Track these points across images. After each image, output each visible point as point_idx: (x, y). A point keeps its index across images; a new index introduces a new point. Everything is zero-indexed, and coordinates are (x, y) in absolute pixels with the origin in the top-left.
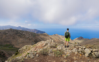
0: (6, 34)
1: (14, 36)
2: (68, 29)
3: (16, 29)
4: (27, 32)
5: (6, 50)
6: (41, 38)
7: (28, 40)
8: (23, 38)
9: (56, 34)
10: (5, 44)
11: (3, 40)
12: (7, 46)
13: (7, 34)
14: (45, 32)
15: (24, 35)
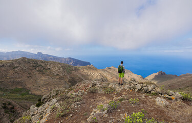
0: (15, 68)
1: (29, 71)
2: (122, 63)
3: (33, 58)
4: (54, 64)
5: (15, 99)
6: (82, 75)
7: (58, 80)
8: (48, 75)
9: (111, 67)
10: (14, 87)
11: (9, 80)
12: (16, 91)
13: (17, 67)
14: (89, 64)
15: (49, 69)
